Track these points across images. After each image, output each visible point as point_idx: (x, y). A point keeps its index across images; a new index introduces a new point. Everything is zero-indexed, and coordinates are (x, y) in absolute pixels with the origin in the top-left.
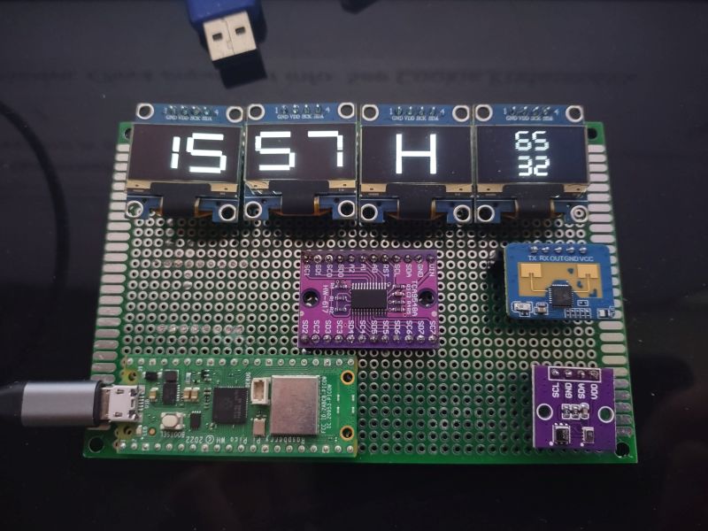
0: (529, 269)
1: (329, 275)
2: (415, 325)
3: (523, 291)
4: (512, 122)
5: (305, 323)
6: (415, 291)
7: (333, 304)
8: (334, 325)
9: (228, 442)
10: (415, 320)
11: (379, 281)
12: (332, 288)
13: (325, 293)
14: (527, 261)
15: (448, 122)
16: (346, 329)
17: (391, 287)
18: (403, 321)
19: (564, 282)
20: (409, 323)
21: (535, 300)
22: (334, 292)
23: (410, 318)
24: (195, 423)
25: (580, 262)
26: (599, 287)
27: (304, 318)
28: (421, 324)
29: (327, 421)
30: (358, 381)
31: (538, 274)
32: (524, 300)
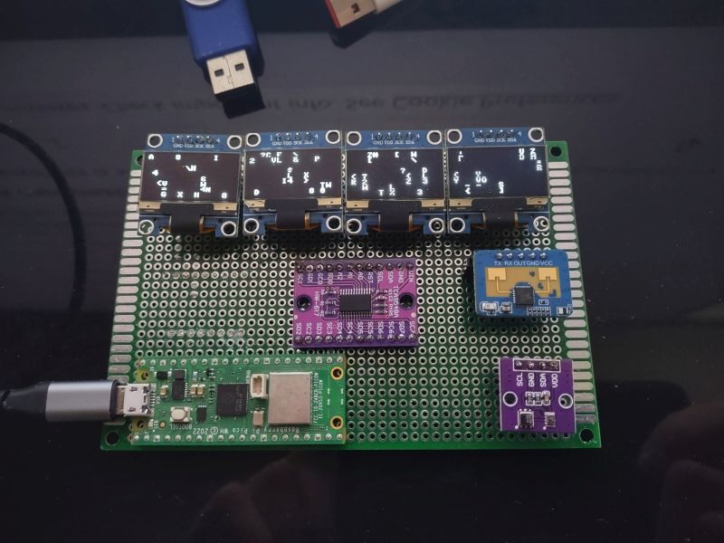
0: (496, 274)
1: (320, 283)
2: (396, 325)
3: (490, 292)
4: (480, 144)
5: (299, 326)
6: (397, 295)
7: (324, 308)
8: (324, 327)
9: (231, 433)
10: (397, 321)
11: (364, 287)
12: (323, 293)
13: (317, 298)
14: (494, 266)
15: (423, 145)
16: (335, 330)
17: (375, 291)
18: (386, 321)
19: (526, 284)
20: (391, 324)
21: (501, 300)
22: (324, 298)
23: (391, 319)
24: (201, 416)
25: (540, 266)
26: (557, 287)
27: (297, 321)
28: (402, 325)
29: (319, 412)
30: (347, 377)
31: (503, 277)
32: (491, 300)
